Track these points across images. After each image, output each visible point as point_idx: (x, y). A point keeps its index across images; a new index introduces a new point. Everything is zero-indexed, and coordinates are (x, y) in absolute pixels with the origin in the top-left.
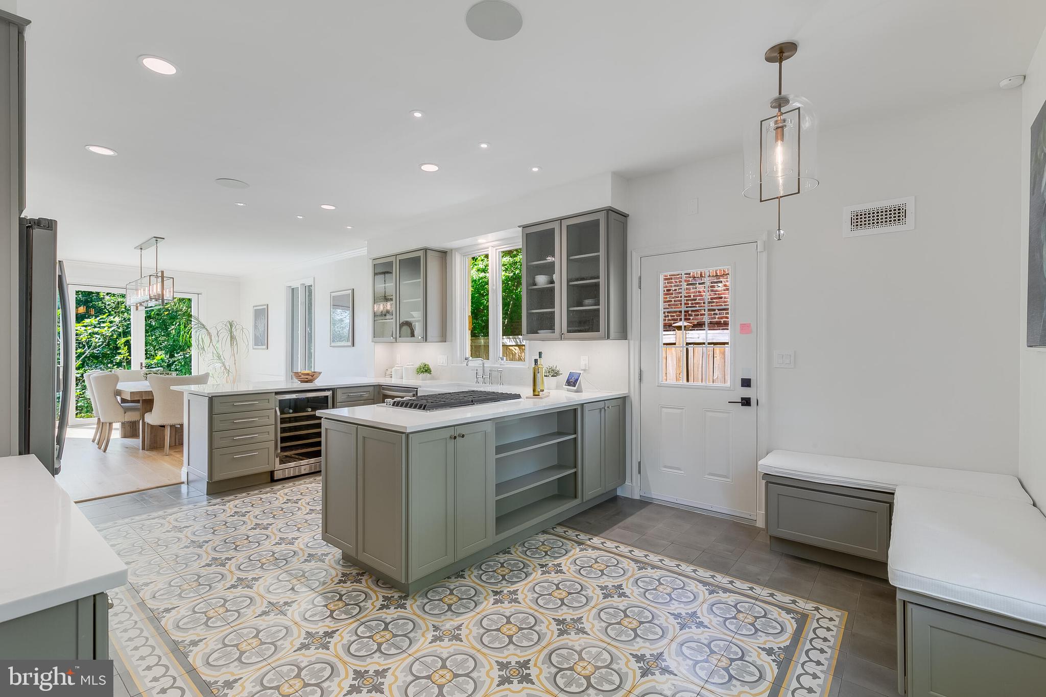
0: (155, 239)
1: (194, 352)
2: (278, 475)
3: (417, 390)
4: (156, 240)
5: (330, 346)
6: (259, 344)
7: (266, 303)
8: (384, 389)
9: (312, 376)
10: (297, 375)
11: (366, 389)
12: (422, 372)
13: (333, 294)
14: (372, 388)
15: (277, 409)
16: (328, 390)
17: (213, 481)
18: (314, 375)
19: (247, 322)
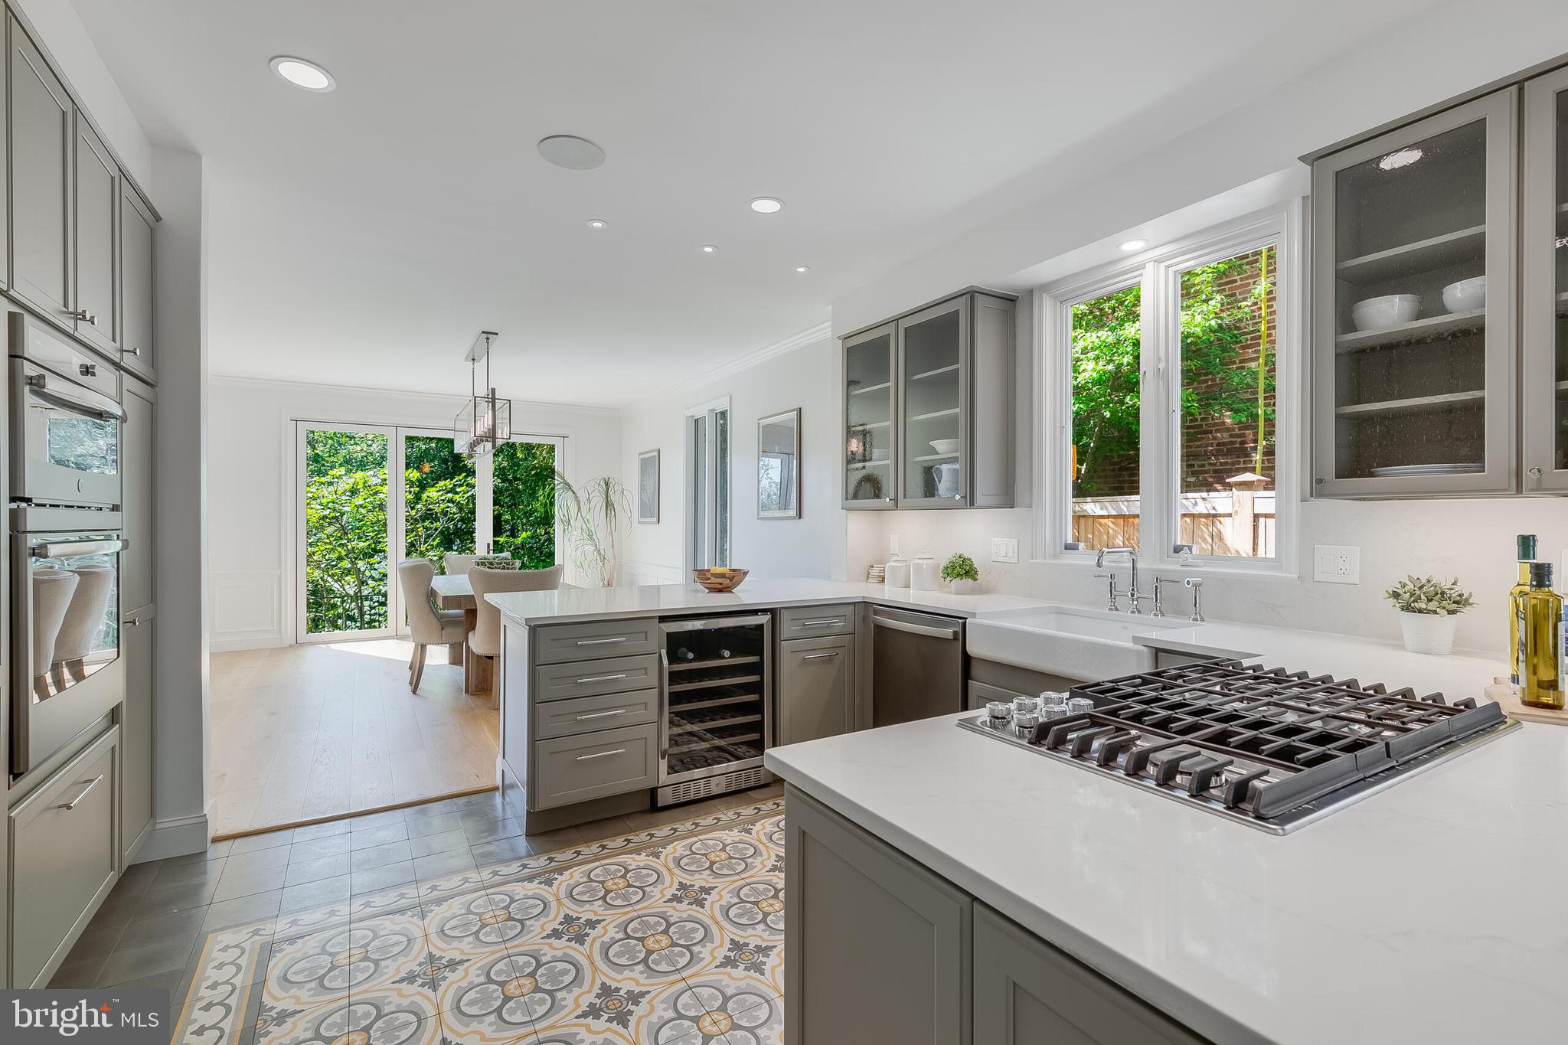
0: (485, 335)
1: (558, 528)
2: (665, 797)
3: (964, 625)
4: (488, 339)
5: (758, 518)
6: (647, 515)
7: (657, 448)
8: (876, 612)
9: (731, 579)
10: (702, 575)
11: (842, 611)
12: (959, 575)
13: (764, 422)
14: (852, 607)
15: (664, 652)
16: (764, 611)
17: (537, 810)
18: (734, 577)
19: (630, 481)
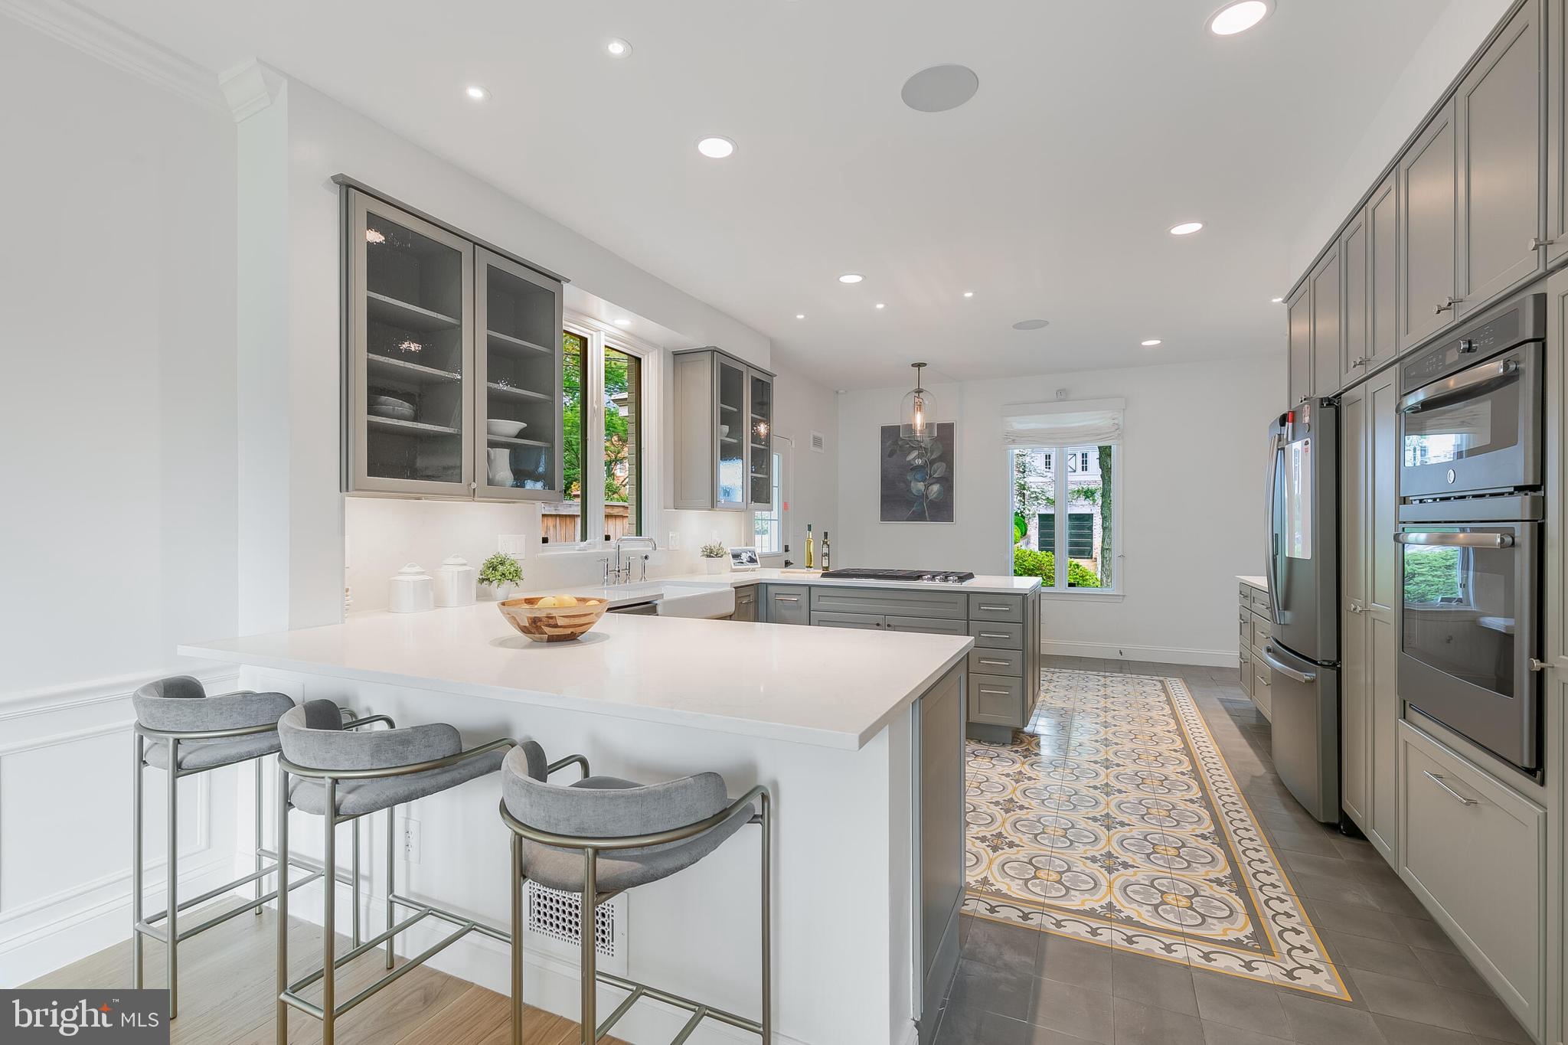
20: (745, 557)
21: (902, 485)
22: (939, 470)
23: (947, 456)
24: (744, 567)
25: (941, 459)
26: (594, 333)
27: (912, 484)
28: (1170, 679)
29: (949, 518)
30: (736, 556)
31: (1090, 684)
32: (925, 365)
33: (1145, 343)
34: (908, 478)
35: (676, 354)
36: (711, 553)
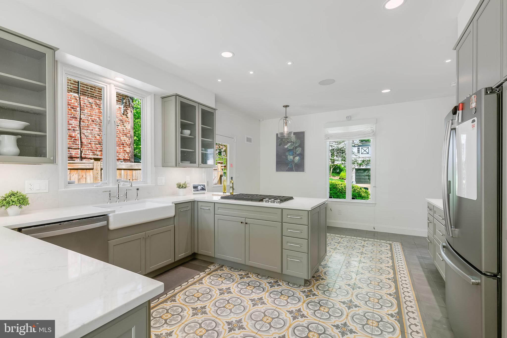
20: (199, 188)
21: (284, 157)
22: (299, 150)
23: (302, 145)
24: (199, 192)
25: (299, 146)
26: (108, 85)
27: (288, 157)
28: (395, 243)
29: (303, 170)
30: (195, 187)
31: (356, 246)
32: (288, 106)
33: (383, 91)
34: (287, 154)
35: (163, 98)
36: (180, 186)
